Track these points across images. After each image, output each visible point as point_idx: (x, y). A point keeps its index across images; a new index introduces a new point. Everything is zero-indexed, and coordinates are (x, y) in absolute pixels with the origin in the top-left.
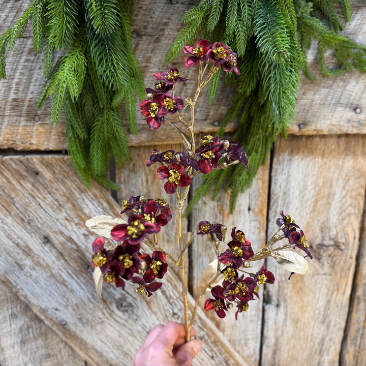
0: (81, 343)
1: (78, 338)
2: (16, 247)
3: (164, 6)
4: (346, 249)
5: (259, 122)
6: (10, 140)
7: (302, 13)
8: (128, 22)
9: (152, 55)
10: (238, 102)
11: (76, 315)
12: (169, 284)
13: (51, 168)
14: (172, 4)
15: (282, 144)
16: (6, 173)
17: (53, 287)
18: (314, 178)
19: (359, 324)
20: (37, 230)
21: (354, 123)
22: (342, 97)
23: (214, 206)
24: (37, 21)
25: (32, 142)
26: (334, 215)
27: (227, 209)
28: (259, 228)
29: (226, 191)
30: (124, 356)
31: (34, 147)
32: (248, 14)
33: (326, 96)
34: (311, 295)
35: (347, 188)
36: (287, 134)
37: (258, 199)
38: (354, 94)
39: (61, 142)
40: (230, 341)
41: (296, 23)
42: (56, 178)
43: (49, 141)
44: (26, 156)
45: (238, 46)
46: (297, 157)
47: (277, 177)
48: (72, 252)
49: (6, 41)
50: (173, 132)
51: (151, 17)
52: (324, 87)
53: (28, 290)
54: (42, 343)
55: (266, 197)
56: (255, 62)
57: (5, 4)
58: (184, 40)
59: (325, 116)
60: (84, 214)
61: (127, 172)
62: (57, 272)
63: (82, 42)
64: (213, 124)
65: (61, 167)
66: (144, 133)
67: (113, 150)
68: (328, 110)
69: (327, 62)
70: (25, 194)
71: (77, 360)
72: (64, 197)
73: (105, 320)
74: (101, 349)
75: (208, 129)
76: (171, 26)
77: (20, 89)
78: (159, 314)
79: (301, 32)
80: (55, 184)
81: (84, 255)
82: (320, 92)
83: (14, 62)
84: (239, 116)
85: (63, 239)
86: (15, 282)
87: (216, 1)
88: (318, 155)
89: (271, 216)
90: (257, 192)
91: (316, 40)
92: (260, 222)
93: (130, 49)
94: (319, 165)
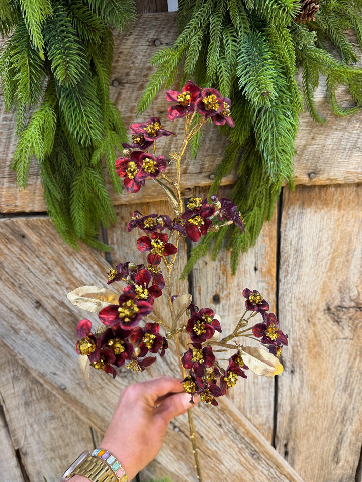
0: (82, 407)
1: (79, 402)
2: (9, 311)
3: (147, 49)
5: (260, 173)
10: (233, 151)
11: (75, 379)
13: (37, 230)
14: (156, 46)
15: (291, 196)
17: (50, 352)
18: (330, 233)
20: (28, 294)
23: (217, 266)
24: (5, 76)
25: (17, 204)
28: (267, 289)
29: (228, 250)
31: (19, 210)
32: (232, 50)
33: (340, 140)
34: (331, 360)
36: (294, 184)
37: (265, 258)
40: (240, 408)
41: (295, 57)
42: (43, 241)
43: (33, 202)
44: (11, 219)
45: (221, 88)
46: (309, 210)
47: (286, 233)
48: (65, 317)
51: (133, 63)
52: (336, 129)
53: (26, 354)
54: (46, 405)
55: (274, 256)
59: (339, 162)
60: (75, 278)
61: (119, 232)
62: (52, 336)
64: (209, 177)
65: (47, 230)
67: (98, 210)
69: (339, 101)
70: (13, 258)
71: (81, 423)
72: (53, 261)
73: (105, 385)
74: (102, 414)
75: (204, 182)
80: (43, 247)
82: (332, 135)
84: (237, 167)
85: (55, 304)
86: (12, 346)
87: (194, 38)
88: (334, 208)
89: (281, 276)
90: (264, 251)
91: (325, 75)
92: (269, 283)
93: (108, 100)
94: (336, 218)
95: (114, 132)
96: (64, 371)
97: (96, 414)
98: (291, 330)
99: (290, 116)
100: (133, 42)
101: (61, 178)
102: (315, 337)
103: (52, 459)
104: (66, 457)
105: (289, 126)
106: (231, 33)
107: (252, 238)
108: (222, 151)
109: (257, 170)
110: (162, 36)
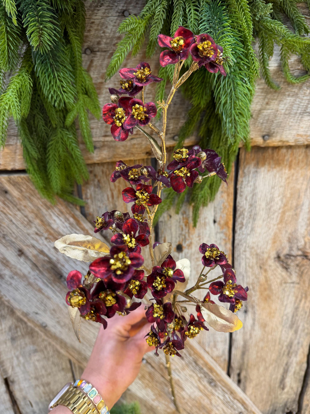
0: (62, 343)
1: (58, 338)
3: (117, 19)
5: (218, 135)
7: (261, 16)
8: (77, 37)
10: (195, 115)
11: (54, 318)
13: (18, 186)
15: (247, 156)
17: (32, 294)
18: (281, 189)
23: (180, 219)
26: (302, 226)
28: (225, 240)
29: (190, 204)
31: (1, 168)
32: (195, 19)
33: (292, 106)
34: (279, 301)
37: (223, 212)
40: (199, 343)
41: (252, 27)
42: (23, 195)
43: (14, 161)
46: (263, 169)
47: (242, 190)
48: (45, 264)
50: (134, 148)
51: (104, 32)
52: (289, 95)
53: (11, 296)
54: (30, 340)
55: (231, 210)
58: (124, 52)
59: (291, 126)
60: (53, 229)
61: (92, 188)
62: (33, 281)
64: (173, 138)
65: (27, 186)
66: (104, 150)
67: (72, 168)
68: (294, 120)
69: (292, 69)
71: (61, 356)
72: (33, 214)
74: (79, 348)
75: (168, 143)
79: (262, 37)
80: (23, 201)
81: (56, 266)
82: (285, 101)
84: (198, 129)
85: (35, 252)
87: (159, 7)
88: (286, 167)
89: (237, 228)
90: (222, 205)
91: (279, 46)
92: (226, 234)
93: (81, 66)
94: (286, 176)
95: (86, 96)
96: (45, 311)
97: (74, 348)
98: (245, 275)
99: (247, 82)
100: (104, 13)
101: (38, 139)
102: (267, 281)
103: (37, 386)
104: (48, 384)
105: (246, 91)
106: (193, 2)
107: (211, 194)
108: (185, 114)
109: (217, 132)
110: (131, 8)
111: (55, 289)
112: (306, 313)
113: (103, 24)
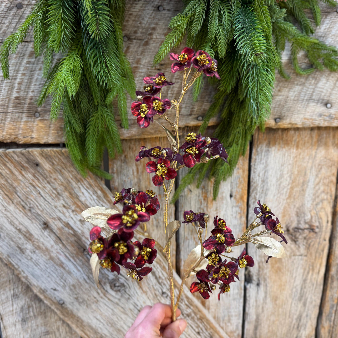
0: (78, 321)
1: (75, 316)
2: (17, 232)
3: (152, 13)
4: (320, 231)
5: (239, 116)
6: (13, 135)
7: (277, 18)
8: (120, 27)
9: (141, 57)
10: (220, 98)
11: (73, 294)
12: (158, 266)
13: (50, 159)
15: (260, 137)
16: (10, 165)
17: (52, 269)
18: (290, 167)
19: (333, 301)
20: (37, 216)
21: (325, 117)
22: (314, 94)
23: (199, 193)
24: (38, 27)
25: (33, 136)
27: (211, 196)
28: (240, 213)
29: (209, 180)
30: (117, 333)
31: (34, 141)
32: (228, 19)
33: (300, 93)
34: (289, 274)
35: (319, 176)
36: (264, 127)
37: (239, 187)
38: (324, 91)
39: (59, 136)
40: (214, 318)
41: (271, 27)
42: (54, 169)
43: (48, 135)
44: (27, 149)
45: (219, 48)
46: (273, 148)
47: (256, 167)
48: (69, 237)
49: (10, 45)
51: (140, 23)
52: (297, 84)
53: (29, 272)
54: (42, 321)
55: (246, 185)
56: (235, 62)
57: (8, 12)
58: (171, 44)
59: (299, 111)
60: (80, 201)
61: (119, 163)
62: (55, 255)
63: (79, 46)
64: (197, 119)
65: (59, 159)
66: (135, 127)
67: (107, 143)
68: (301, 105)
69: (299, 62)
70: (26, 184)
72: (62, 187)
73: (100, 299)
74: (96, 326)
75: (193, 123)
76: (158, 31)
77: (22, 88)
78: (149, 293)
79: (276, 35)
80: (54, 174)
81: (80, 239)
82: (294, 89)
83: (17, 64)
84: (221, 111)
85: (60, 225)
86: (17, 264)
87: (199, 8)
88: (293, 146)
89: (251, 202)
90: (238, 180)
91: (290, 43)
92: (241, 208)
93: (122, 52)
94: (294, 155)
95: (125, 78)
96: (64, 287)
97: (90, 326)
100: (141, 7)
106: (226, 6)
108: (209, 98)
109: (237, 114)
110: (165, 4)
111: (77, 263)
112: (313, 285)
113: (140, 16)
